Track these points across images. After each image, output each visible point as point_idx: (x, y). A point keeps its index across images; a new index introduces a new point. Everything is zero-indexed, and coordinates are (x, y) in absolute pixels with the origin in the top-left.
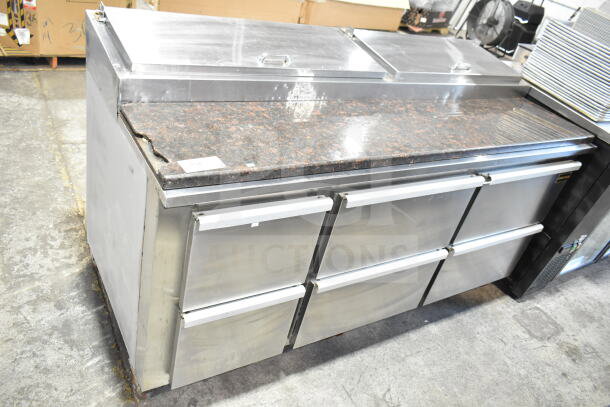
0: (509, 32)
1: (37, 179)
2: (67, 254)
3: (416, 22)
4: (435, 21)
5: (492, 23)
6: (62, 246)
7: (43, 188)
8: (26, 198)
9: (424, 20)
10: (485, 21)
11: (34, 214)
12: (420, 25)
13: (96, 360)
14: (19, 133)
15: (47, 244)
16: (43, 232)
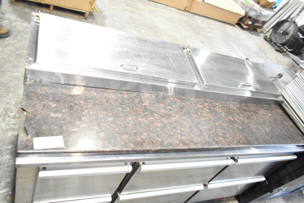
0: (292, 41)
1: (17, 74)
2: (15, 122)
3: (246, 23)
4: (256, 24)
5: (285, 33)
6: (14, 117)
7: (18, 80)
8: (7, 84)
9: (250, 23)
10: (281, 32)
11: (8, 94)
12: (247, 25)
13: (5, 190)
14: (19, 45)
15: (7, 114)
16: (8, 106)
